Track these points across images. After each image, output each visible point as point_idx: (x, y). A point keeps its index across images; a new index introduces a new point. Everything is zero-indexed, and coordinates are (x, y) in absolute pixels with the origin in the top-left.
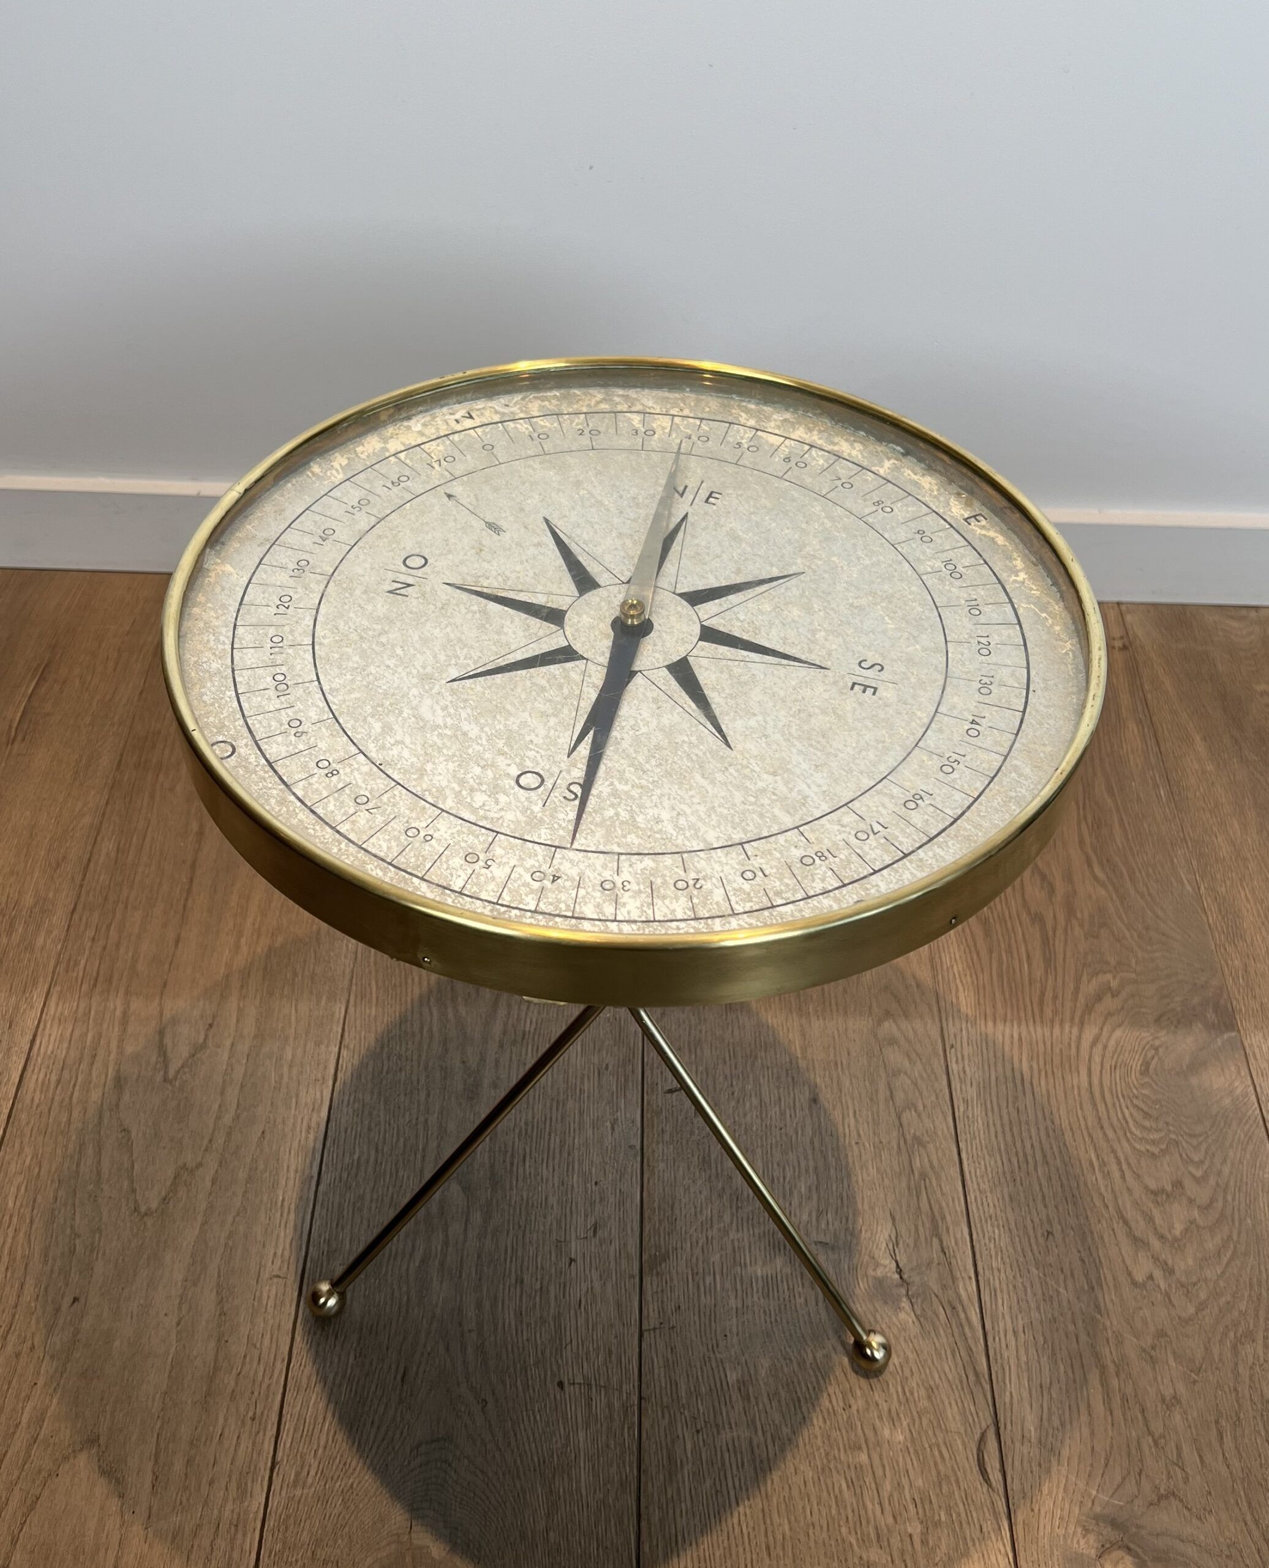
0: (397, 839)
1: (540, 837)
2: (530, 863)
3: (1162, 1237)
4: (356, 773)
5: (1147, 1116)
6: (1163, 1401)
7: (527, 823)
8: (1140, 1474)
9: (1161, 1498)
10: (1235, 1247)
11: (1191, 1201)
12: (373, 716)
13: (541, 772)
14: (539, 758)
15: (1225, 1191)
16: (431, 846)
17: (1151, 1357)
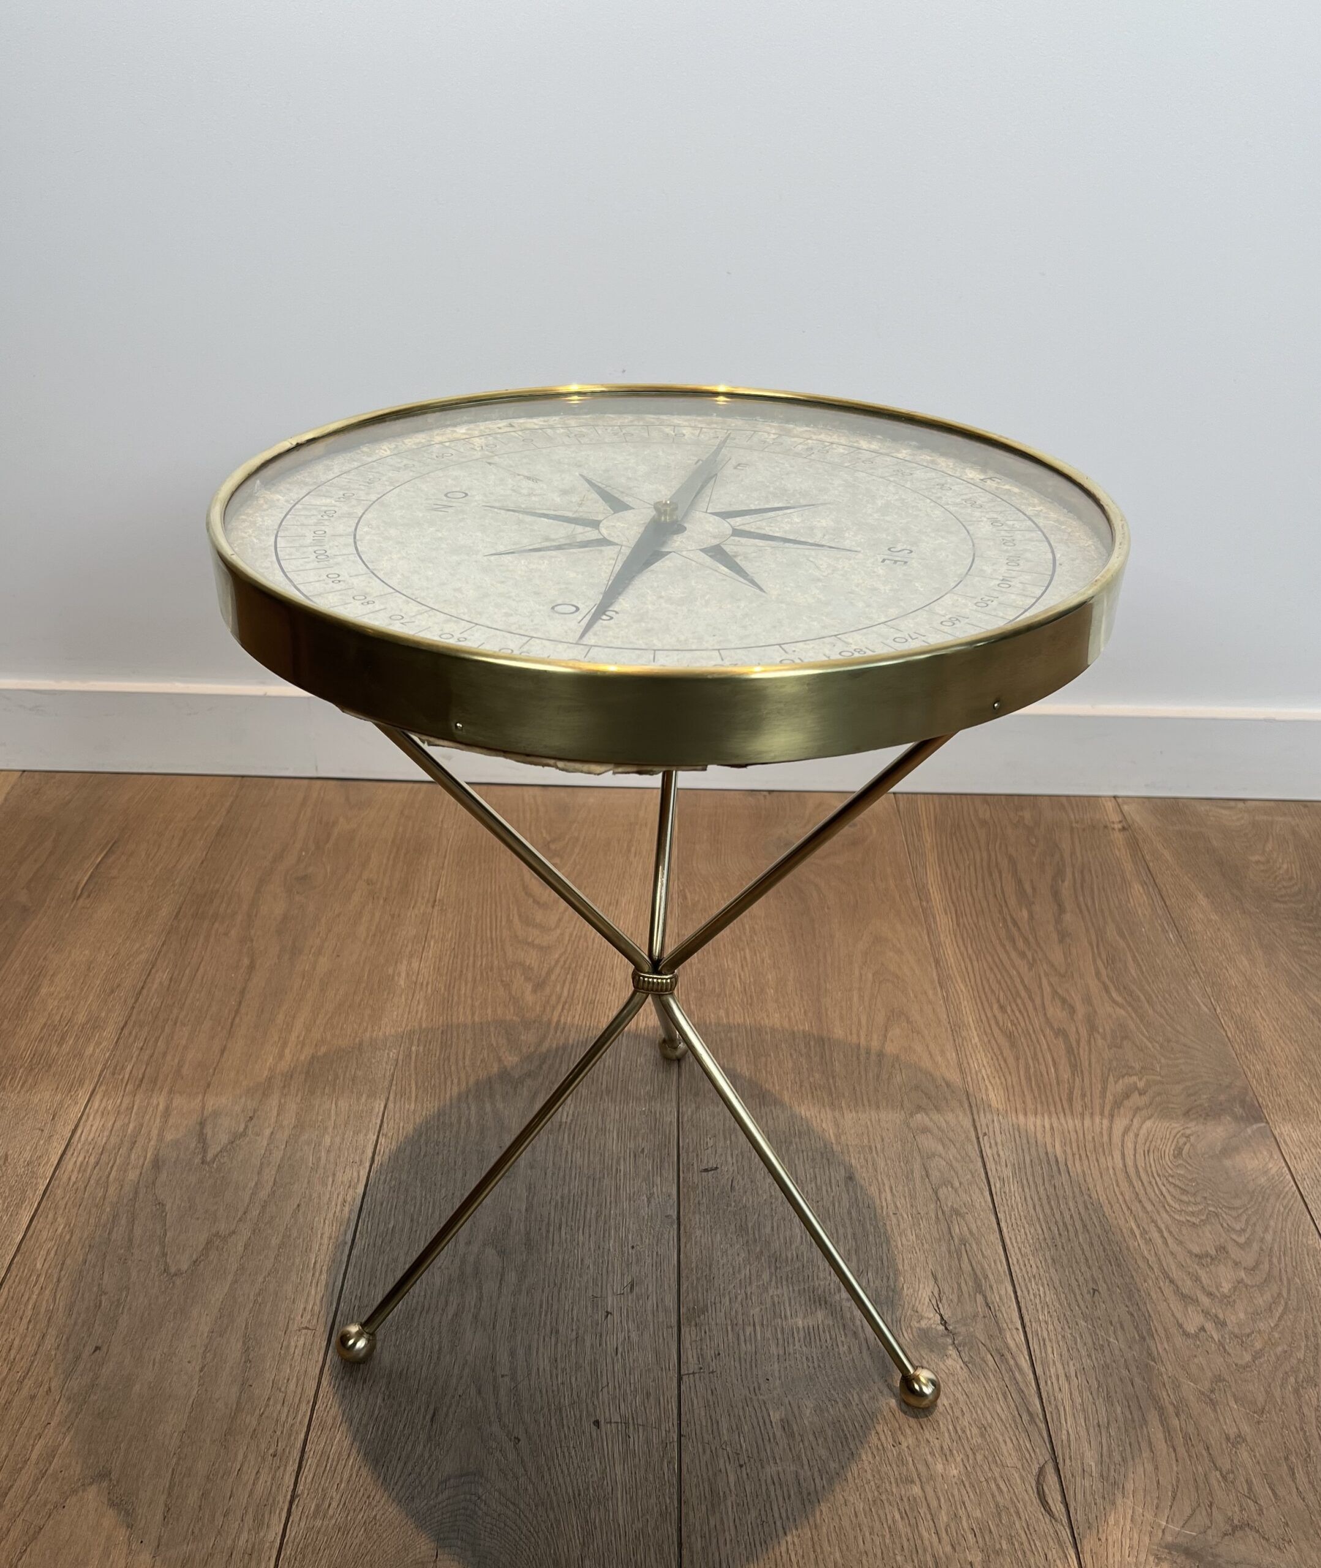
3: (1210, 1294)
5: (1184, 1192)
6: (1228, 1439)
8: (1211, 1506)
9: (1235, 1529)
10: (1286, 1303)
11: (1236, 1264)
15: (1270, 1256)
17: (1211, 1400)
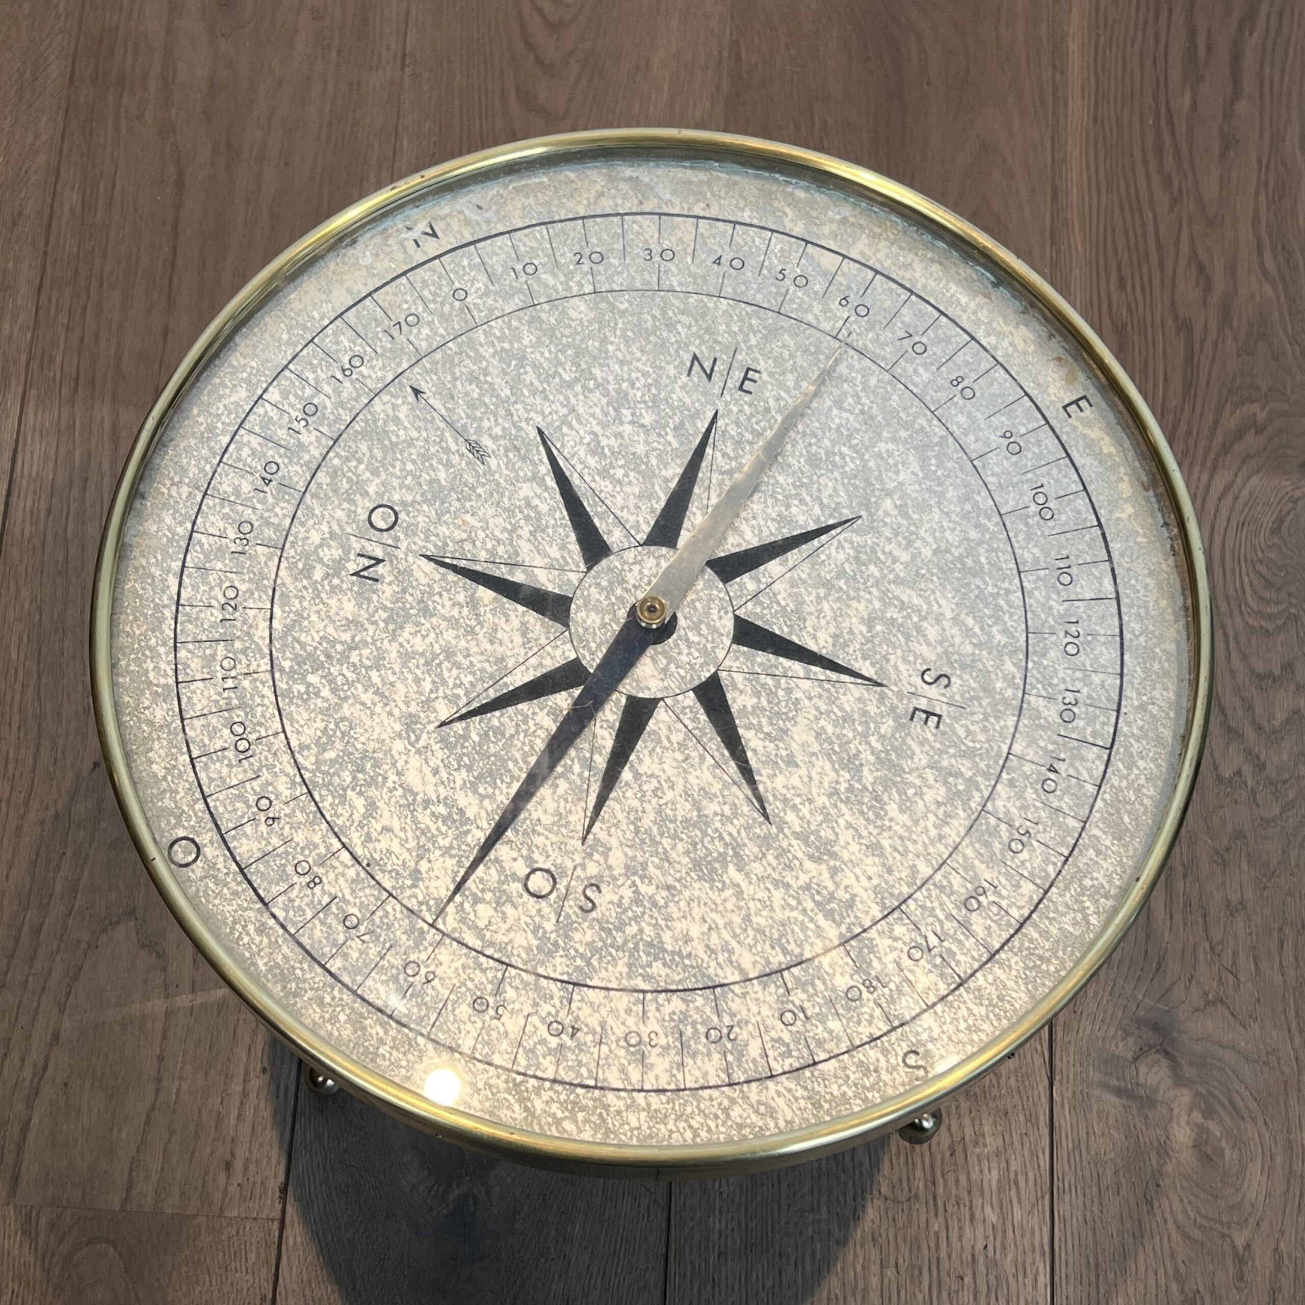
0: (395, 979)
1: (555, 970)
2: (545, 1008)
3: (1259, 728)
4: (341, 880)
5: (1269, 584)
6: (1228, 906)
7: (539, 948)
9: (1208, 1004)
11: (1299, 685)
12: (353, 790)
13: (553, 868)
14: (549, 848)
16: (433, 987)
17: (1223, 860)
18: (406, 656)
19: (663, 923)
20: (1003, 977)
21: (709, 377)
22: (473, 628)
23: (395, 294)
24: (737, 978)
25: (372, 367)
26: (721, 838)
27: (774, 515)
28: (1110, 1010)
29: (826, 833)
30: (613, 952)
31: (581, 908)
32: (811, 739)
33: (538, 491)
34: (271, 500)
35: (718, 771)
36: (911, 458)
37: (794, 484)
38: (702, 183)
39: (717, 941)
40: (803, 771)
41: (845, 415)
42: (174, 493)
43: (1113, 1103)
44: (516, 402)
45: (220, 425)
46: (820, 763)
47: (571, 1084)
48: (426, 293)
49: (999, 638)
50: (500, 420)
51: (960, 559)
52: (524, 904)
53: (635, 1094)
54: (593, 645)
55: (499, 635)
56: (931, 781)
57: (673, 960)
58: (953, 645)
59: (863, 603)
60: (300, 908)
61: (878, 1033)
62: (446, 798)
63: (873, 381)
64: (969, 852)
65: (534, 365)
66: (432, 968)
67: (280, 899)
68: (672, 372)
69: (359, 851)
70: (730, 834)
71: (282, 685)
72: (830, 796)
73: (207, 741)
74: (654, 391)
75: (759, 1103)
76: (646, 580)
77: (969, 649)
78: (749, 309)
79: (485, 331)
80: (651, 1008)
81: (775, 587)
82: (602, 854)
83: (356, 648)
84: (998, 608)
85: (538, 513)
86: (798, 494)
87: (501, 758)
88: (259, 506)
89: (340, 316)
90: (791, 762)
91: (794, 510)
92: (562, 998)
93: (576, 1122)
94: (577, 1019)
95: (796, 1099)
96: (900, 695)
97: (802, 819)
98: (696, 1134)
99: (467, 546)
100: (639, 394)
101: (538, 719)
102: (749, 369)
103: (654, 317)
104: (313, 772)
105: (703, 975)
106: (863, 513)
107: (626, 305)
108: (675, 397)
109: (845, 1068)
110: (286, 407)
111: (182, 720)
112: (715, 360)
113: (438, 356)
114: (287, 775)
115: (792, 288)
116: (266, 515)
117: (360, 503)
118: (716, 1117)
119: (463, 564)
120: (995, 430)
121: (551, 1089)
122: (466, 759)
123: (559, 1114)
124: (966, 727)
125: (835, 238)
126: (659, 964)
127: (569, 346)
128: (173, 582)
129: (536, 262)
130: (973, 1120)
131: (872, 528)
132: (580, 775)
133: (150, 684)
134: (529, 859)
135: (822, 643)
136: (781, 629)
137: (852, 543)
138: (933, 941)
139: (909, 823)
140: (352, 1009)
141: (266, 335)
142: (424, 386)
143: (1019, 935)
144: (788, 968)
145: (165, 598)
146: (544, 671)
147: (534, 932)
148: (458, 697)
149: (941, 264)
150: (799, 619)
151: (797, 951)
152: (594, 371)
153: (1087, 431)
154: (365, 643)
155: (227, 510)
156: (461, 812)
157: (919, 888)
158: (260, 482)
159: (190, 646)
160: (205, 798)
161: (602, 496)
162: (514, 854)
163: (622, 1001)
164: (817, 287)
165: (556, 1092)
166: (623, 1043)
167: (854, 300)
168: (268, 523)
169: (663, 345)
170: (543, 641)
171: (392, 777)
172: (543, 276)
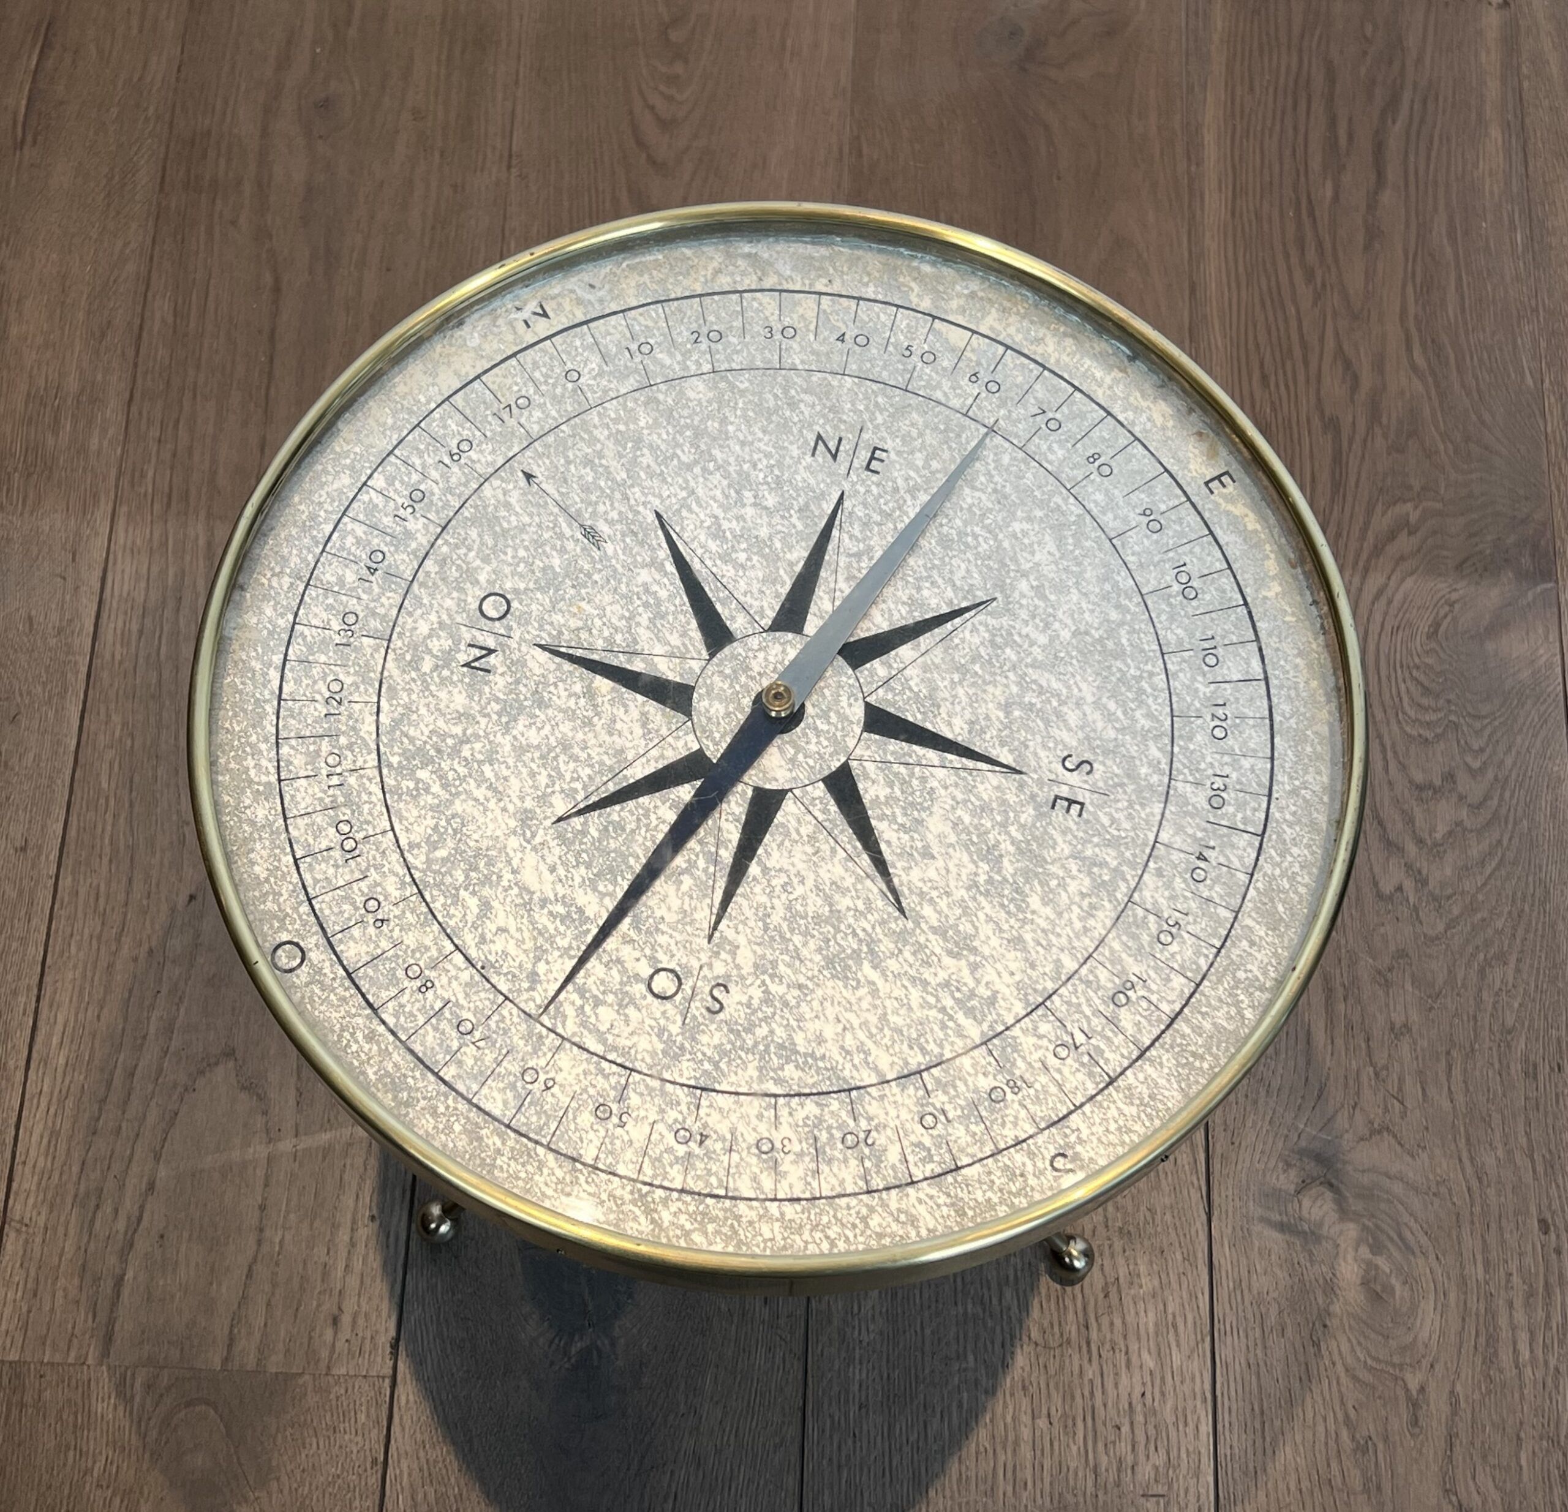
0: (513, 1086)
1: (681, 1075)
2: (672, 1115)
3: (1420, 842)
4: (454, 984)
6: (1392, 1028)
7: (664, 1052)
8: (1354, 1108)
9: (1376, 1131)
10: (1503, 855)
11: (1461, 798)
12: (466, 889)
13: (678, 969)
14: (673, 948)
15: (1503, 789)
16: (553, 1095)
17: (1386, 981)
18: (520, 750)
19: (794, 1024)
20: (1154, 1076)
21: (834, 457)
22: (590, 720)
23: (505, 377)
24: (874, 1080)
25: (481, 452)
26: (855, 934)
27: (905, 599)
28: (1271, 1140)
29: (965, 927)
30: (743, 1054)
31: (708, 1009)
32: (948, 830)
33: (657, 577)
34: (376, 589)
35: (850, 864)
36: (1047, 538)
37: (925, 566)
38: (823, 257)
39: (852, 1042)
40: (940, 863)
41: (977, 494)
42: (275, 584)
43: (1275, 1239)
44: (632, 486)
45: (322, 513)
46: (958, 855)
47: (699, 1194)
48: (537, 375)
49: (1144, 723)
50: (616, 504)
51: (1101, 640)
52: (648, 1006)
53: (768, 1203)
54: (717, 735)
55: (619, 725)
56: (1074, 872)
57: (806, 1063)
58: (1095, 731)
59: (1000, 688)
60: (411, 1014)
61: (1023, 1136)
62: (564, 896)
63: (1006, 459)
64: (1116, 945)
65: (651, 447)
66: (551, 1075)
67: (390, 1004)
68: (796, 452)
69: (473, 953)
70: (864, 930)
71: (390, 782)
72: (969, 889)
73: (311, 841)
74: (777, 472)
75: (899, 1210)
76: (771, 667)
77: (1112, 734)
78: (875, 386)
79: (599, 413)
80: (784, 1112)
81: (907, 672)
82: (729, 952)
83: (468, 741)
84: (1141, 691)
85: (656, 598)
86: (930, 577)
87: (622, 854)
88: (364, 596)
89: (447, 399)
90: (927, 854)
91: (926, 593)
92: (689, 1104)
93: (706, 1234)
94: (705, 1126)
95: (939, 1206)
96: (1040, 783)
97: (940, 913)
98: (833, 1244)
99: (584, 635)
100: (761, 475)
101: (660, 812)
102: (876, 449)
103: (776, 396)
104: (423, 871)
105: (838, 1078)
106: (997, 595)
107: (747, 384)
108: (799, 478)
109: (990, 1173)
110: (392, 494)
111: (285, 819)
112: (840, 440)
113: (550, 439)
114: (397, 875)
115: (920, 364)
116: (372, 605)
117: (470, 592)
118: (854, 1226)
119: (579, 653)
120: (1134, 507)
121: (678, 1200)
122: (584, 855)
123: (688, 1226)
124: (1110, 815)
125: (964, 312)
126: (791, 1066)
127: (687, 426)
128: (274, 675)
129: (652, 341)
130: (1127, 1260)
131: (1008, 610)
132: (705, 870)
133: (251, 782)
134: (653, 959)
135: (957, 730)
136: (914, 716)
137: (987, 626)
138: (1080, 1038)
139: (1052, 916)
140: (468, 1118)
141: (371, 421)
142: (536, 470)
143: (1170, 1031)
144: (928, 1069)
145: (266, 692)
146: (666, 763)
147: (659, 1036)
148: (576, 791)
149: (1074, 337)
150: (933, 705)
151: (937, 1051)
152: (714, 452)
153: (1230, 507)
154: (477, 737)
155: (330, 601)
156: (581, 911)
157: (1064, 983)
158: (365, 571)
159: (293, 742)
160: (309, 900)
161: (724, 581)
162: (637, 954)
163: (754, 1106)
164: (945, 364)
165: (685, 1202)
166: (754, 1150)
167: (984, 377)
168: (374, 614)
169: (785, 425)
170: (664, 731)
171: (507, 876)
172: (660, 356)
